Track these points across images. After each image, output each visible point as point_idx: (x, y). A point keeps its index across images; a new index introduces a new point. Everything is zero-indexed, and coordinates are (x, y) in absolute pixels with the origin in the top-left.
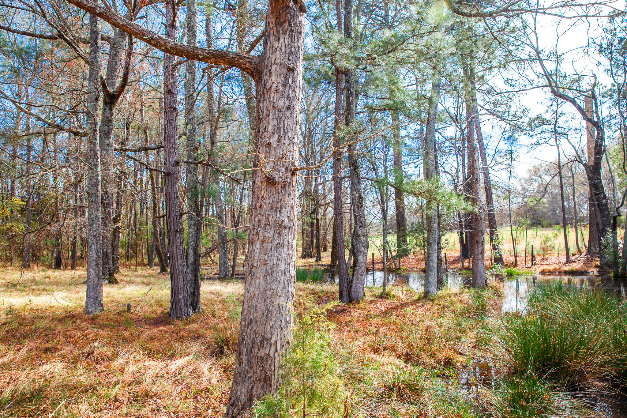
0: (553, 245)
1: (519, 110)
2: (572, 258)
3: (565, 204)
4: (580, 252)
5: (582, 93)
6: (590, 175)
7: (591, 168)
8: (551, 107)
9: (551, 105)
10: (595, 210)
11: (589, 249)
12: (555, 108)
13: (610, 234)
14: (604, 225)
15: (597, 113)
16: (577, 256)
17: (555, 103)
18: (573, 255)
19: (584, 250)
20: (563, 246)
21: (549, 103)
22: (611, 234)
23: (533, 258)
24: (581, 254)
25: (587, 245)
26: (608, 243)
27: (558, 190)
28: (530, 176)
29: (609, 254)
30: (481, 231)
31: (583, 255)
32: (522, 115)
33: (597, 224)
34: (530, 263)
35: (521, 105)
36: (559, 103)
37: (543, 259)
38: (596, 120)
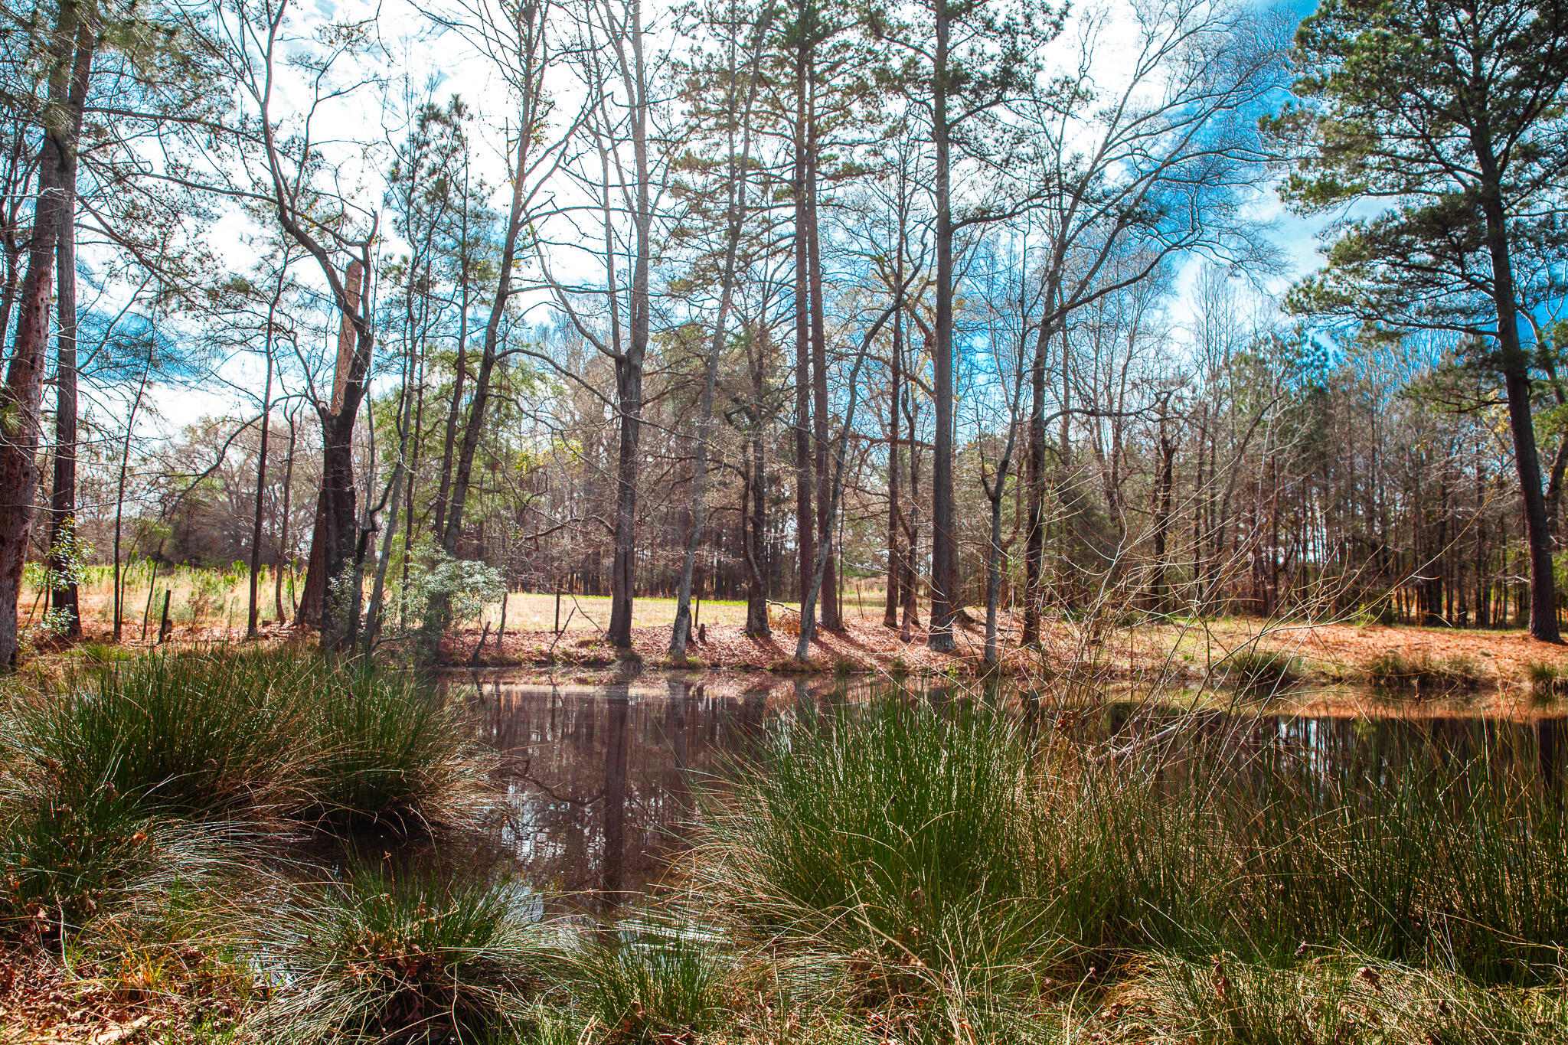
0: (220, 602)
1: (192, 250)
2: (261, 630)
3: (265, 524)
4: (281, 617)
5: (344, 246)
6: (330, 436)
7: (335, 422)
8: (271, 261)
9: (272, 257)
10: (327, 518)
11: (302, 612)
12: (278, 265)
13: (348, 574)
14: (340, 556)
15: (365, 299)
16: (275, 627)
17: (281, 255)
18: (266, 624)
19: (291, 615)
20: (244, 605)
21: (268, 250)
22: (352, 574)
23: (166, 624)
24: (283, 621)
25: (299, 602)
26: (343, 592)
27: (253, 489)
28: (192, 444)
29: (342, 618)
30: (21, 509)
31: (286, 625)
32: (197, 266)
33: (328, 551)
34: (156, 638)
35: (201, 238)
36: (290, 257)
37: (190, 629)
38: (360, 312)
